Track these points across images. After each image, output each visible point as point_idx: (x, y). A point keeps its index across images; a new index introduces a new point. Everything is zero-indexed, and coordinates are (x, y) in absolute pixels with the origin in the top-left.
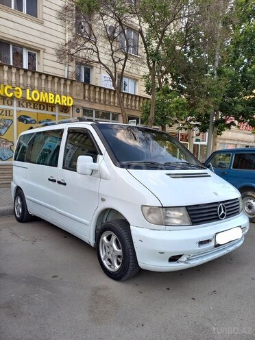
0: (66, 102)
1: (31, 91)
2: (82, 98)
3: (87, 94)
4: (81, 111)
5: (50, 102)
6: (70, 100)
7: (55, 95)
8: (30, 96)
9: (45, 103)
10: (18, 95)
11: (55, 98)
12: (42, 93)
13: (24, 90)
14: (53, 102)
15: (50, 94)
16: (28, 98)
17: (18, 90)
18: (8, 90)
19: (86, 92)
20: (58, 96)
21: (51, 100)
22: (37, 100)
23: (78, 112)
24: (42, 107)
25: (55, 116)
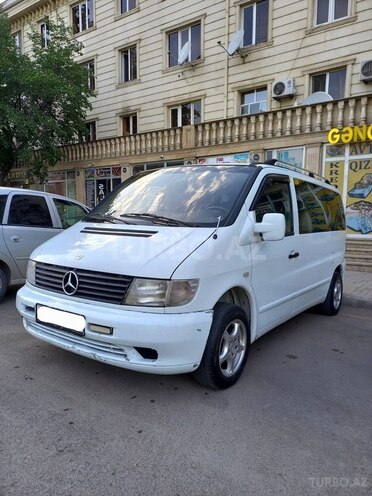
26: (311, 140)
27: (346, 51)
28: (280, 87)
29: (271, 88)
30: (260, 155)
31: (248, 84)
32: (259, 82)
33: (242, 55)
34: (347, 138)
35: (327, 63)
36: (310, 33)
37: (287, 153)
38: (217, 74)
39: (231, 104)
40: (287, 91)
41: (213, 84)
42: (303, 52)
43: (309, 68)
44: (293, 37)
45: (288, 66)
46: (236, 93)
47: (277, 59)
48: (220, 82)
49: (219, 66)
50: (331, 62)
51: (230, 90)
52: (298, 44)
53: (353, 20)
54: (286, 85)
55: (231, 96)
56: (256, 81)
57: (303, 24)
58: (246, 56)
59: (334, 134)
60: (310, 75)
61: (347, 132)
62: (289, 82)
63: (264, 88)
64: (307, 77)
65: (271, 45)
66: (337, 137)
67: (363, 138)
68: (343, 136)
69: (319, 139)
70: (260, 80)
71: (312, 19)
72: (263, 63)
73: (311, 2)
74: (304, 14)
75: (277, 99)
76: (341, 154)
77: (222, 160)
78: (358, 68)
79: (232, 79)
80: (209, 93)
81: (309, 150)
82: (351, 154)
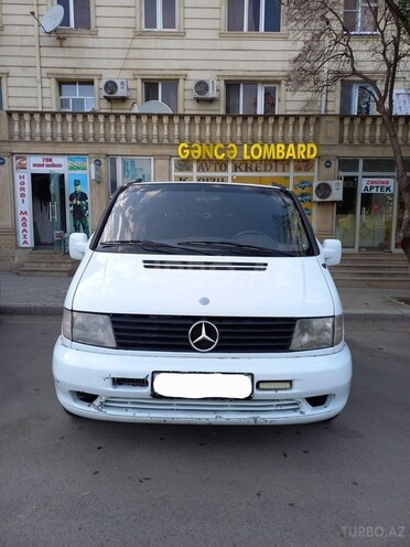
0: (305, 154)
1: (250, 146)
2: (336, 141)
3: (346, 134)
4: (335, 164)
5: (278, 157)
6: (312, 149)
7: (287, 145)
8: (249, 154)
9: (271, 160)
10: (232, 155)
11: (286, 151)
12: (266, 146)
13: (240, 147)
14: (282, 157)
15: (279, 146)
16: (246, 157)
17: (232, 149)
18: (219, 149)
19: (346, 130)
20: (291, 146)
21: (281, 154)
22: (258, 157)
23: (328, 167)
24: (268, 167)
25: (288, 178)
26: (159, 151)
27: (177, 65)
28: (111, 86)
29: (99, 85)
30: (102, 160)
31: (69, 73)
32: (83, 74)
33: (60, 36)
34: (196, 154)
35: (159, 72)
36: (140, 35)
37: (133, 162)
38: (25, 51)
39: (46, 93)
40: (120, 92)
41: (20, 62)
42: (133, 54)
43: (141, 72)
44: (121, 33)
45: (118, 64)
46: (53, 81)
47: (104, 53)
48: (31, 62)
49: (26, 41)
50: (163, 72)
51: (44, 75)
52: (127, 43)
53: (182, 35)
54: (119, 86)
55: (46, 82)
56: (78, 72)
57: (131, 23)
58: (64, 39)
59: (184, 148)
60: (143, 80)
61: (196, 148)
62: (122, 83)
63: (91, 83)
64: (139, 81)
65: (95, 35)
66: (187, 151)
67: (211, 157)
68: (193, 152)
69: (168, 151)
70: (84, 72)
71: (141, 21)
72: (88, 53)
73: (138, 1)
74: (131, 12)
75: (108, 99)
76: (189, 169)
77: (51, 160)
78: (191, 85)
79: (46, 63)
80: (13, 71)
81: (158, 161)
82: (198, 171)
